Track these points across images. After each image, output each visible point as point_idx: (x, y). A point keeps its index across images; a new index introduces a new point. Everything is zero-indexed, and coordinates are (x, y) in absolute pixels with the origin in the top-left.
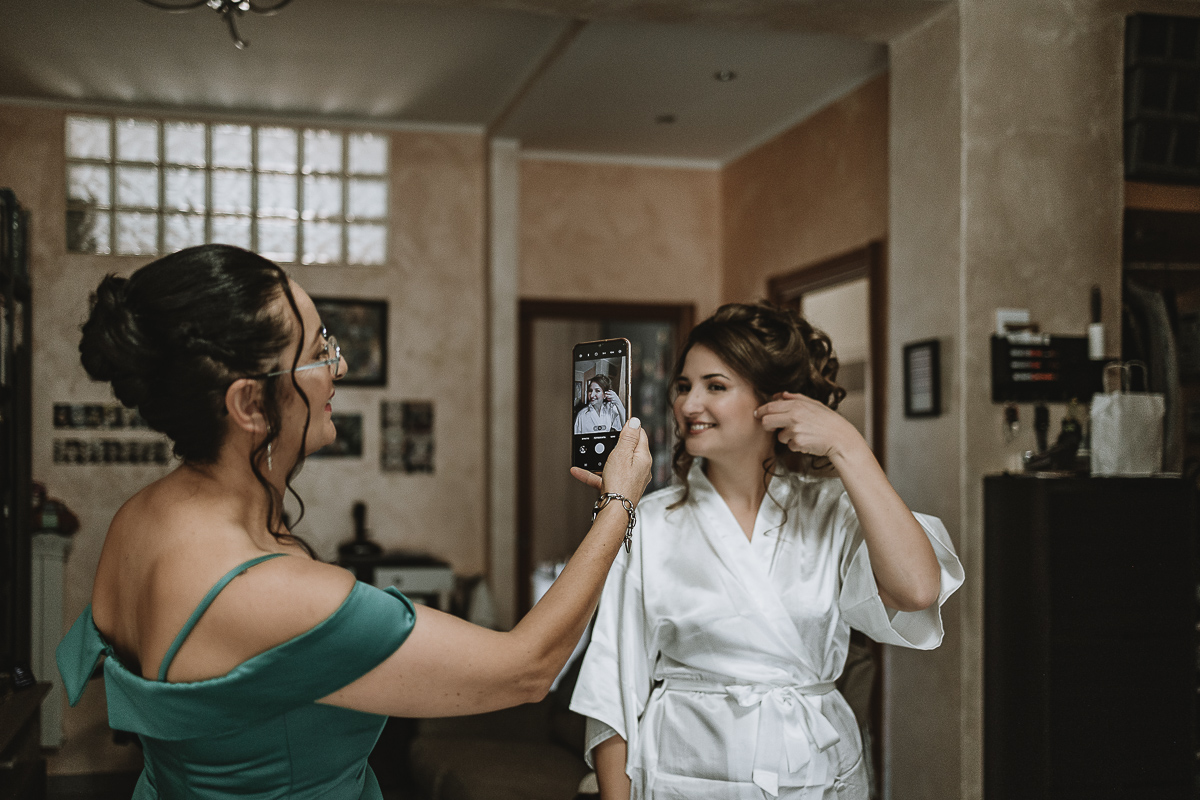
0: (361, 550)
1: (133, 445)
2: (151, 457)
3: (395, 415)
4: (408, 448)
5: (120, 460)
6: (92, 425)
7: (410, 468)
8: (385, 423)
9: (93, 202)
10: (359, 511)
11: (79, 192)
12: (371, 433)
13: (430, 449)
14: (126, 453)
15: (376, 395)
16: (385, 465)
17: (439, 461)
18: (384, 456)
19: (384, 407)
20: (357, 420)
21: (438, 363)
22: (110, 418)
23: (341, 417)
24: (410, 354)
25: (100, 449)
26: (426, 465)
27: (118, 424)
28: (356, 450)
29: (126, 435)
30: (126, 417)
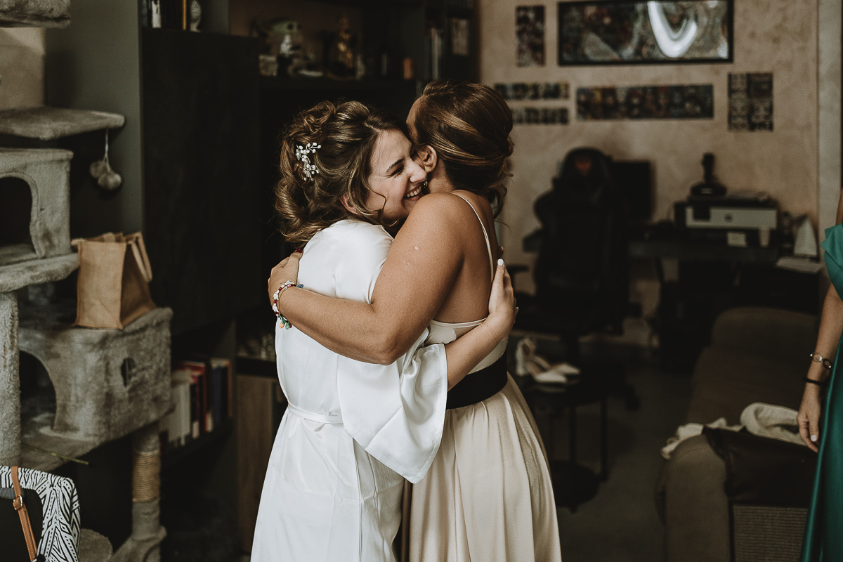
0: (707, 191)
1: (545, 111)
2: (557, 119)
3: (740, 85)
4: (751, 110)
5: (537, 121)
6: (518, 98)
7: (753, 127)
8: (731, 91)
10: (709, 161)
12: (720, 98)
13: (770, 110)
14: (540, 117)
15: (726, 69)
16: (732, 124)
17: (777, 121)
18: (731, 117)
19: (731, 77)
20: (709, 89)
21: (776, 40)
22: (531, 93)
23: (696, 87)
24: (753, 35)
25: (524, 114)
26: (767, 123)
27: (535, 97)
28: (708, 112)
29: (541, 104)
30: (541, 92)
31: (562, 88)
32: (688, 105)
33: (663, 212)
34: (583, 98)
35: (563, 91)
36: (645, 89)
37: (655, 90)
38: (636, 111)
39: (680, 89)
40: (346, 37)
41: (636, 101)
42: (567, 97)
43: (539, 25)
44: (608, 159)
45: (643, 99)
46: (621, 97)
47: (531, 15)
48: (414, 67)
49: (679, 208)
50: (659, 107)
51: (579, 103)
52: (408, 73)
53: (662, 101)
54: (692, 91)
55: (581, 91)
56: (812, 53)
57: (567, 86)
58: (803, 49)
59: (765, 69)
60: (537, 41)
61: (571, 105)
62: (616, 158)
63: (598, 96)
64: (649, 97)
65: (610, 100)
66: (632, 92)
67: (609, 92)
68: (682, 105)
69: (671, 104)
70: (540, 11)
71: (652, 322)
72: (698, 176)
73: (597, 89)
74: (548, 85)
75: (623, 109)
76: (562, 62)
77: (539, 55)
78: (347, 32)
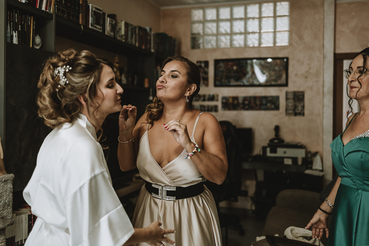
0: (276, 141)
1: (208, 106)
2: (213, 110)
3: (291, 96)
4: (295, 107)
5: (204, 111)
6: (197, 100)
7: (296, 114)
8: (287, 99)
9: (199, 34)
10: (277, 129)
11: (195, 31)
12: (282, 102)
13: (303, 107)
14: (206, 109)
15: (285, 89)
16: (287, 114)
17: (306, 112)
18: (287, 110)
19: (287, 93)
20: (277, 98)
21: (306, 77)
22: (202, 98)
23: (272, 97)
24: (296, 75)
25: (199, 108)
26: (302, 113)
27: (204, 100)
28: (277, 108)
29: (206, 103)
30: (207, 98)
31: (216, 96)
32: (269, 105)
33: (257, 151)
34: (224, 101)
35: (216, 98)
36: (251, 97)
37: (255, 98)
38: (247, 107)
39: (265, 97)
40: (117, 65)
41: (247, 102)
42: (217, 100)
43: (206, 69)
44: (234, 127)
45: (250, 102)
46: (240, 101)
47: (203, 65)
48: (149, 82)
49: (264, 149)
50: (256, 105)
51: (223, 103)
52: (146, 85)
53: (258, 102)
54: (270, 98)
55: (224, 98)
56: (321, 83)
57: (218, 96)
58: (317, 81)
59: (301, 89)
60: (205, 76)
61: (219, 104)
62: (237, 127)
63: (231, 100)
64: (252, 101)
65: (236, 102)
66: (245, 99)
67: (235, 98)
68: (266, 105)
69: (261, 104)
70: (207, 63)
71: (252, 198)
72: (272, 135)
73: (230, 97)
74: (209, 95)
75: (241, 106)
76: (216, 85)
77: (206, 82)
78: (117, 63)
